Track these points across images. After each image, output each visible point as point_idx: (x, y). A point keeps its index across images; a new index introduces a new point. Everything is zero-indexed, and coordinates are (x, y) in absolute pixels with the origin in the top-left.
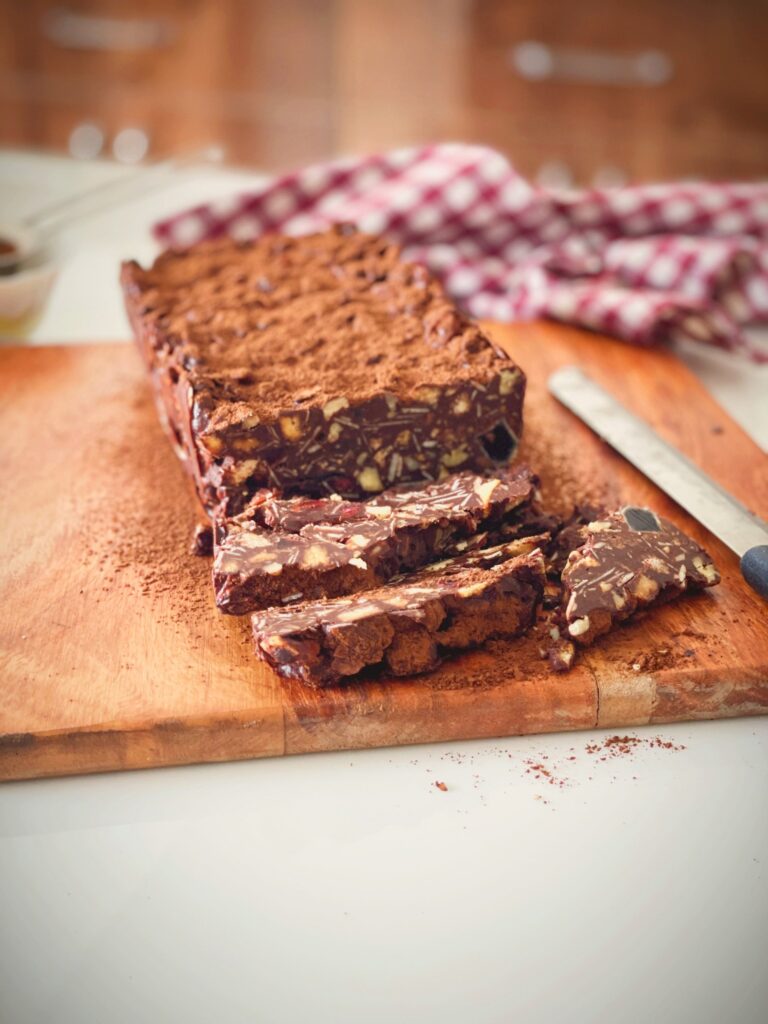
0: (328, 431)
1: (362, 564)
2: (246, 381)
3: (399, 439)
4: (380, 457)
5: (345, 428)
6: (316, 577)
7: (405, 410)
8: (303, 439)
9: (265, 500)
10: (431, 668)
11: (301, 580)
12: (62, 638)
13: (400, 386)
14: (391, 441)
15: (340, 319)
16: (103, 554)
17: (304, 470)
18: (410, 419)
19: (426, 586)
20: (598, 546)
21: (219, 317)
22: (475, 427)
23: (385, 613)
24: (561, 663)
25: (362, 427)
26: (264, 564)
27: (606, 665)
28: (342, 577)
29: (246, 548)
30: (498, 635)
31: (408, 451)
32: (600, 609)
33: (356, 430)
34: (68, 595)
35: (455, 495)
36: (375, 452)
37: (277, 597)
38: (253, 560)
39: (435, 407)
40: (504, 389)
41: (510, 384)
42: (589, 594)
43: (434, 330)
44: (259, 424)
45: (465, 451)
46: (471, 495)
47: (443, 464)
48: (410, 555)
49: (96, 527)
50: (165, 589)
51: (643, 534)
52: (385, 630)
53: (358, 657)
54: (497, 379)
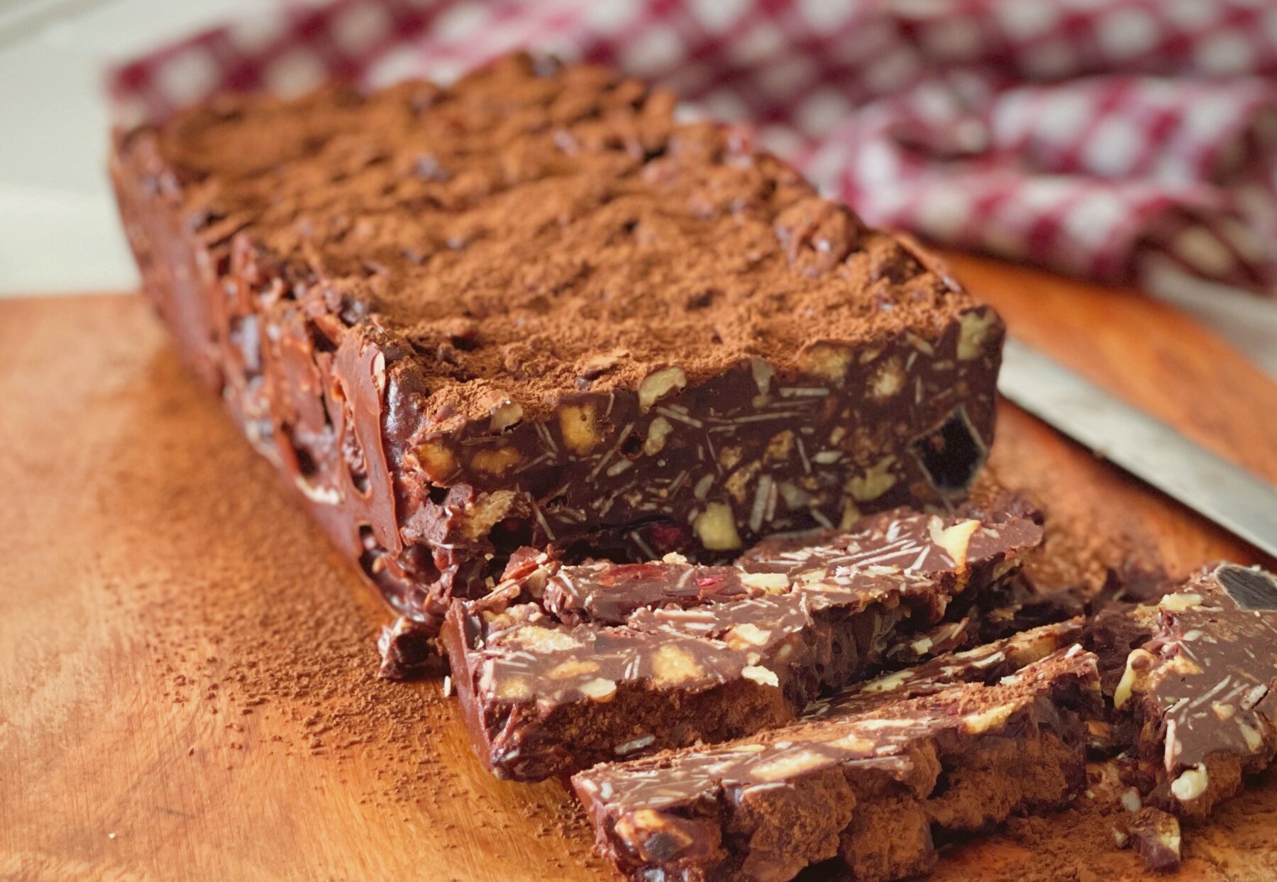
0: (646, 433)
1: (767, 677)
2: (466, 342)
3: (772, 448)
4: (736, 484)
5: (676, 425)
6: (677, 705)
7: (786, 392)
8: (599, 449)
9: (536, 567)
10: (923, 867)
11: (649, 711)
12: (186, 834)
13: (770, 346)
14: (757, 453)
15: (608, 226)
16: (207, 683)
17: (599, 510)
18: (793, 409)
19: (891, 716)
20: (1191, 636)
21: (364, 228)
22: (910, 426)
23: (840, 764)
24: (1165, 852)
25: (707, 425)
26: (579, 680)
27: (1242, 857)
28: (724, 705)
29: (532, 653)
30: (1031, 807)
31: (787, 472)
32: (1222, 751)
33: (695, 429)
34: (166, 758)
35: (898, 549)
36: (729, 473)
37: (606, 744)
38: (556, 673)
39: (840, 385)
40: (965, 350)
41: (976, 340)
42: (1195, 722)
43: (807, 242)
44: (521, 421)
45: (891, 470)
46: (927, 550)
47: (849, 495)
48: (834, 663)
49: (175, 633)
50: (352, 743)
51: (1262, 615)
52: (840, 797)
53: (796, 848)
54: (954, 329)
